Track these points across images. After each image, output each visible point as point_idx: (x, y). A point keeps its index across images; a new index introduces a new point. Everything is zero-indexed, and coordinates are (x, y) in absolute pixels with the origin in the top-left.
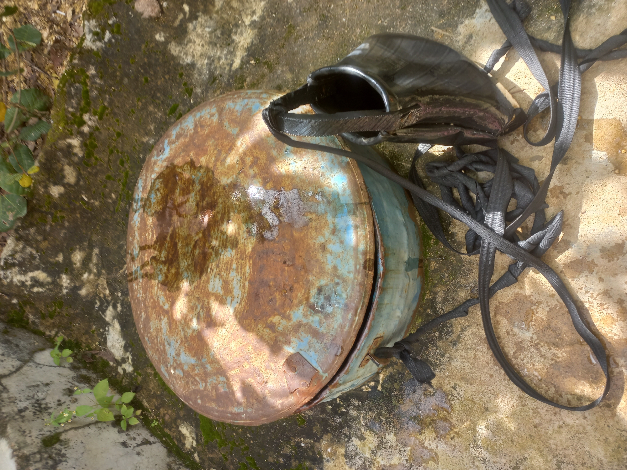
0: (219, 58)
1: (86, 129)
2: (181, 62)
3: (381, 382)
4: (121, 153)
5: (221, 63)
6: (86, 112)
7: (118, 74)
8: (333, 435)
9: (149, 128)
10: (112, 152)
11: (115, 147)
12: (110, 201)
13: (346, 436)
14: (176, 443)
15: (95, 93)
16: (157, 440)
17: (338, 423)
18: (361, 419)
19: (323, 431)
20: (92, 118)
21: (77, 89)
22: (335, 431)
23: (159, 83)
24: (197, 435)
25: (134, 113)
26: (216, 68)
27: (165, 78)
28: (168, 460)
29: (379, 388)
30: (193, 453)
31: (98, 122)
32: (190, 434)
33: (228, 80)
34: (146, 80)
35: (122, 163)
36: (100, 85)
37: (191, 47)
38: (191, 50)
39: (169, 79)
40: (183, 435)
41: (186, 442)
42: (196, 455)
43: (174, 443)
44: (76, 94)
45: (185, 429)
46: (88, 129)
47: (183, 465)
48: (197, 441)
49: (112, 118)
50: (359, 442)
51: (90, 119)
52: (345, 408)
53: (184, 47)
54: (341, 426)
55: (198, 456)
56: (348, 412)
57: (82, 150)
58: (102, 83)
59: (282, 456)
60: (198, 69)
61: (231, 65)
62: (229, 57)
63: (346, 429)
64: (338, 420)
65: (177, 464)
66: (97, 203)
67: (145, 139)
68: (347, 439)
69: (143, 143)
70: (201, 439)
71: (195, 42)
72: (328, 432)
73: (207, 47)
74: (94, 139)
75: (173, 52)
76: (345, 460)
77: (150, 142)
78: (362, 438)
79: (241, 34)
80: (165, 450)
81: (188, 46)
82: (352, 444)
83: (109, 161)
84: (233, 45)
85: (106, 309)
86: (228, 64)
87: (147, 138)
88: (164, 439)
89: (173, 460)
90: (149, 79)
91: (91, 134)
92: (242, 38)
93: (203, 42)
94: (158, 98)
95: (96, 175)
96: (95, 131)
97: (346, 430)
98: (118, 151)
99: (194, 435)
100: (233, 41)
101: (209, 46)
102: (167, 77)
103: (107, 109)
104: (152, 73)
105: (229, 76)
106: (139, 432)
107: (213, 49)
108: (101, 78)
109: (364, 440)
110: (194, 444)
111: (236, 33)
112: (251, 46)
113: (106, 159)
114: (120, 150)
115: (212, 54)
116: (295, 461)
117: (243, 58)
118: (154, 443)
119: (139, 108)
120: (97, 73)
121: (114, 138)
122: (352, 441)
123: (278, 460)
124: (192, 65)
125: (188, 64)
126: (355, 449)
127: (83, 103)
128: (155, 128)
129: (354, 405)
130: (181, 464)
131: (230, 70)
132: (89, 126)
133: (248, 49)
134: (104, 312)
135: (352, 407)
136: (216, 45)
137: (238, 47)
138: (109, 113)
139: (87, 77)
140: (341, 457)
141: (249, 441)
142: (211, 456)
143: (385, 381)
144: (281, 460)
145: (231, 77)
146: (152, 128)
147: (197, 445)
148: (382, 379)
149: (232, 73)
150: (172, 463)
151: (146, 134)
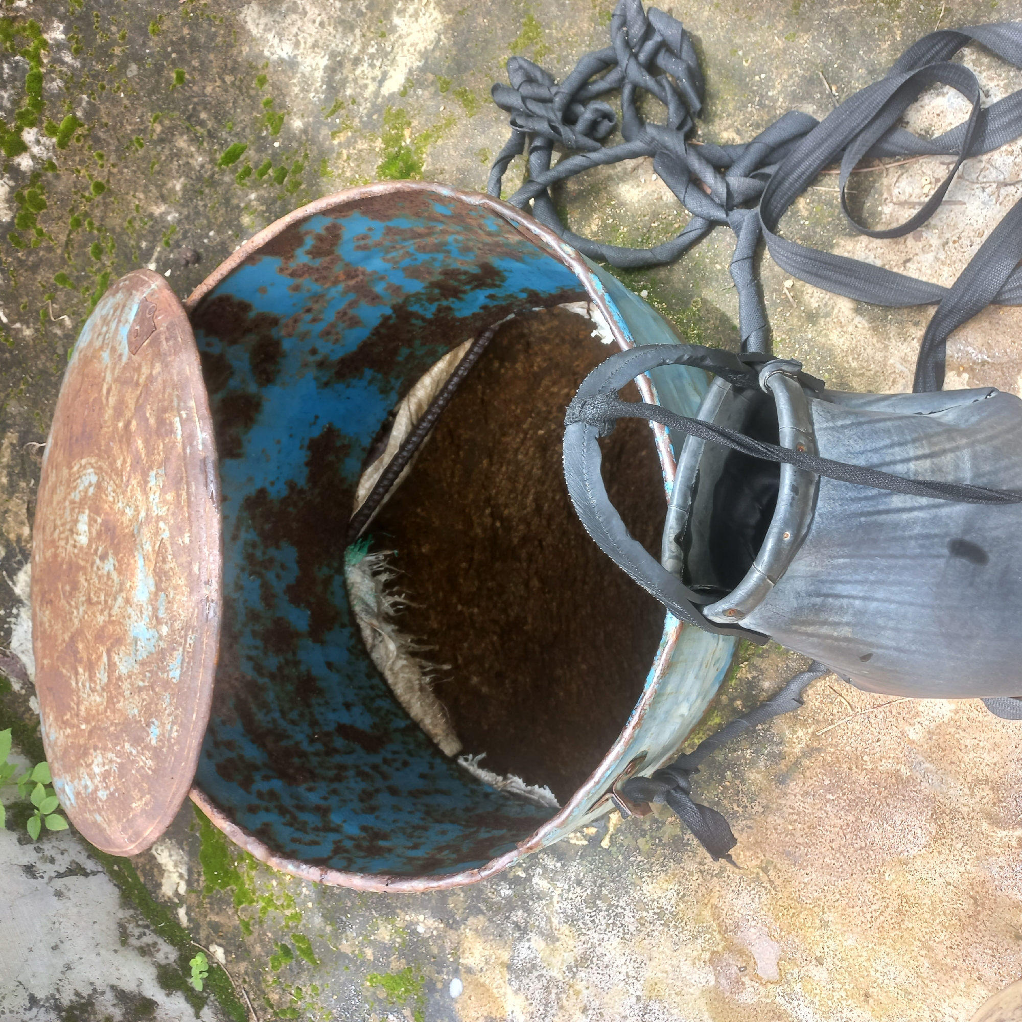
0: (357, 61)
1: (25, 162)
2: (267, 53)
3: (611, 830)
4: (99, 230)
5: (358, 72)
6: (32, 125)
7: (117, 51)
8: (490, 920)
9: (170, 185)
10: (78, 223)
11: (86, 215)
12: (59, 332)
13: (517, 926)
14: (142, 880)
15: (56, 85)
16: (100, 869)
17: (505, 899)
18: (555, 899)
19: (468, 908)
20: (43, 140)
21: (15, 68)
22: (497, 912)
23: (209, 90)
24: (190, 871)
25: (141, 146)
26: (344, 82)
27: (224, 81)
28: (121, 914)
29: (605, 843)
30: (176, 906)
31: (55, 152)
32: (176, 866)
33: (370, 115)
34: (180, 78)
35: (99, 251)
36: (71, 66)
37: (293, 24)
38: (294, 30)
39: (233, 84)
40: (159, 866)
41: (164, 881)
42: (182, 912)
43: (136, 878)
44: (12, 79)
45: (166, 853)
46: (31, 163)
47: (152, 928)
48: (189, 883)
49: (90, 148)
50: (543, 945)
51: (38, 142)
52: (525, 870)
53: (278, 19)
54: (510, 905)
55: (187, 914)
56: (529, 879)
57: (10, 208)
58: (77, 64)
59: (371, 943)
60: (303, 75)
61: (381, 83)
62: (378, 64)
63: (520, 913)
64: (506, 891)
65: (138, 926)
66: (28, 332)
67: (158, 210)
68: (517, 935)
69: (151, 216)
70: (198, 881)
71: (305, 13)
72: (481, 912)
73: (331, 29)
74: (42, 188)
75: (251, 26)
76: (508, 976)
77: (169, 218)
78: (551, 938)
79: (416, 16)
80: (117, 890)
81: (289, 20)
82: (527, 944)
83: (68, 243)
84: (392, 38)
85: (19, 569)
86: (374, 79)
87: (163, 208)
88: (116, 868)
89: (131, 916)
90: (187, 76)
91: (36, 175)
92: (415, 27)
93: (324, 17)
94: (202, 123)
95: (34, 268)
96: (46, 169)
97: (519, 915)
98: (91, 224)
99: (183, 870)
100: (394, 29)
101: (335, 28)
102: (229, 79)
103: (81, 125)
104: (195, 63)
105: (374, 105)
106: (63, 846)
107: (344, 35)
108: (77, 52)
109: (554, 942)
110: (182, 889)
111: (402, 12)
112: (433, 50)
113: (63, 238)
114: (96, 224)
115: (341, 48)
116: (399, 959)
117: (411, 71)
118: (94, 873)
119: (155, 137)
120: (69, 40)
121: (87, 194)
122: (529, 940)
123: (362, 952)
124: (292, 64)
125: (281, 61)
126: (532, 956)
127: (26, 101)
128: (185, 189)
129: (544, 867)
130: (147, 927)
131: (377, 94)
132: (33, 157)
133: (425, 55)
134: (12, 573)
135: (539, 870)
136: (352, 29)
137: (403, 45)
138: (85, 137)
139: (44, 44)
140: (498, 968)
141: (304, 903)
142: (215, 918)
143: (618, 830)
144: (369, 953)
145: (376, 109)
146: (178, 187)
147: (188, 891)
148: (615, 825)
149: (380, 100)
150: (129, 922)
151: (163, 198)
